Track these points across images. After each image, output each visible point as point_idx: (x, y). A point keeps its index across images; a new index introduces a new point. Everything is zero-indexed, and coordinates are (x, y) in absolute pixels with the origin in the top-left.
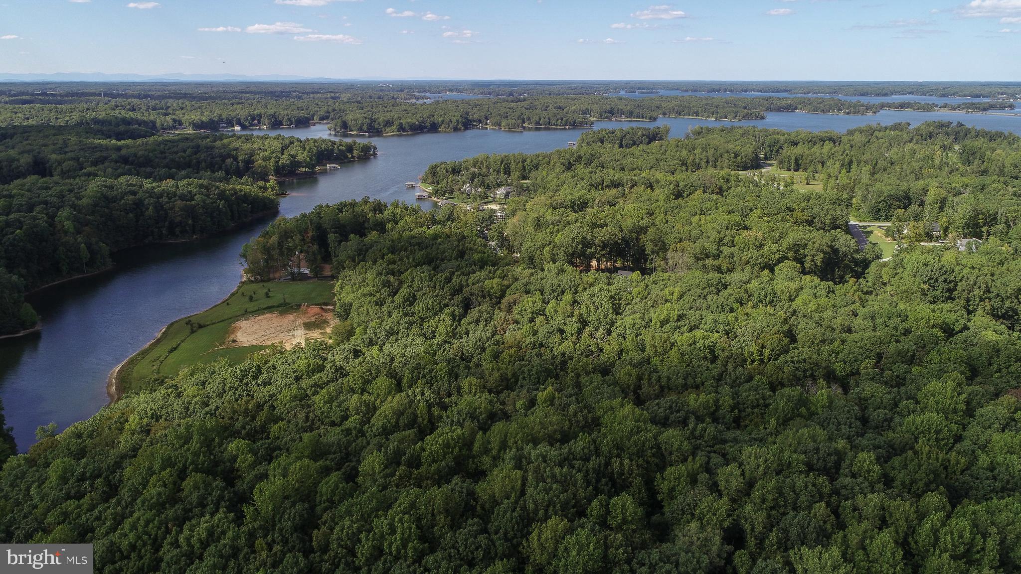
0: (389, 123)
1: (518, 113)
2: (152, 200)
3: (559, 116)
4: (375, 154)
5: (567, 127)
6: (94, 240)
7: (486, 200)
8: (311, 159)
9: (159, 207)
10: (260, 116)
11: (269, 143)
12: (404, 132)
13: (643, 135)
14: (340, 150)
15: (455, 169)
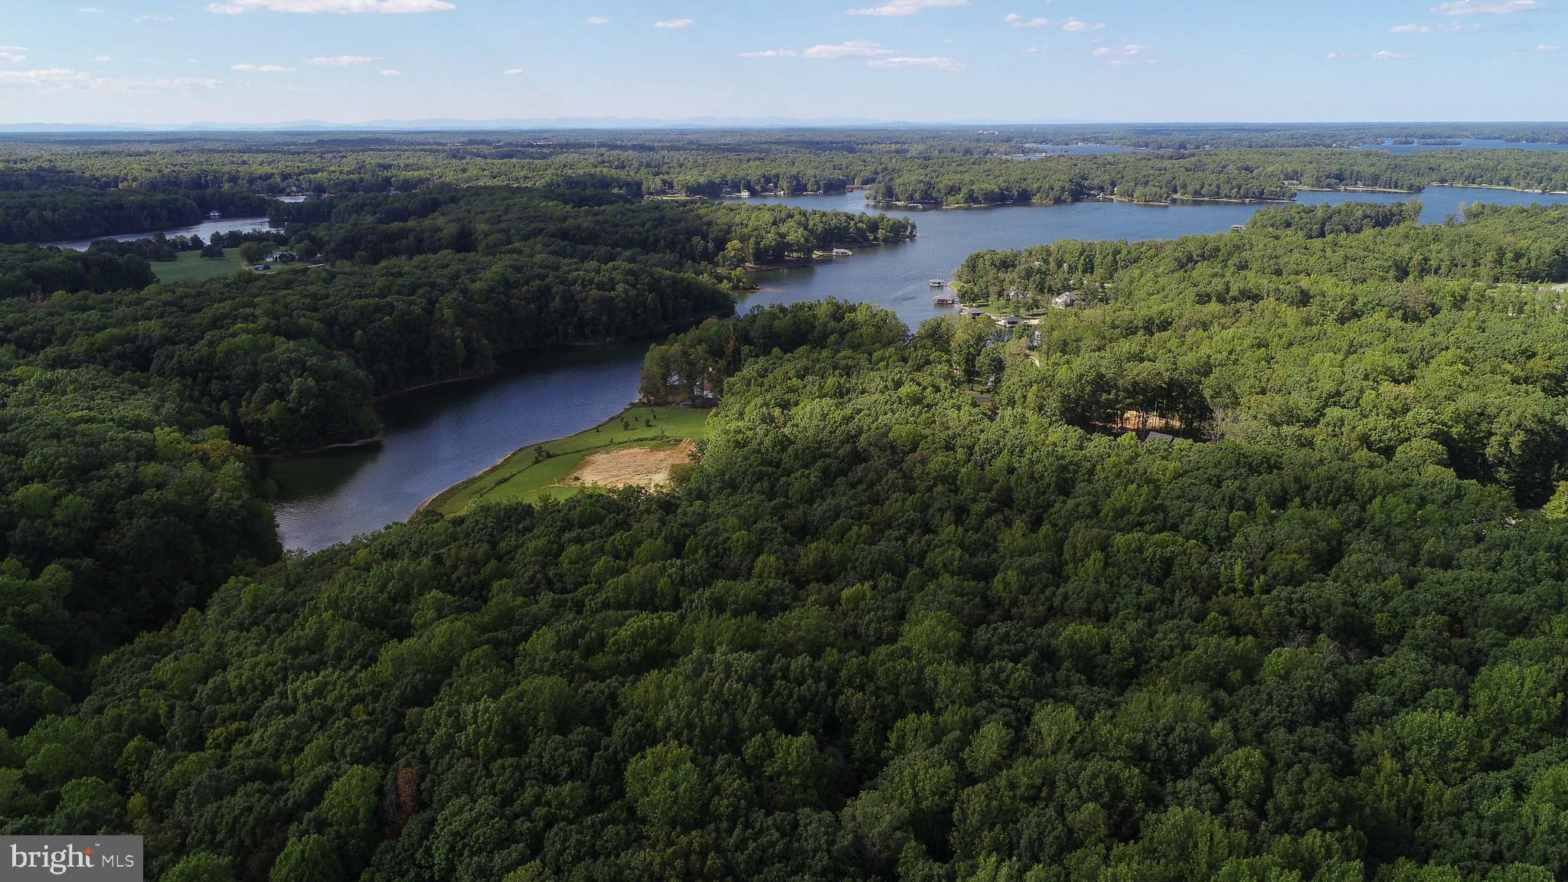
0: (953, 190)
1: (1168, 176)
2: (561, 287)
3: (1235, 183)
4: (912, 237)
5: (1247, 200)
6: (474, 335)
7: (1035, 311)
8: (807, 240)
9: (569, 297)
10: (777, 176)
11: (757, 217)
12: (975, 203)
13: (1366, 216)
14: (857, 229)
15: (1005, 262)
